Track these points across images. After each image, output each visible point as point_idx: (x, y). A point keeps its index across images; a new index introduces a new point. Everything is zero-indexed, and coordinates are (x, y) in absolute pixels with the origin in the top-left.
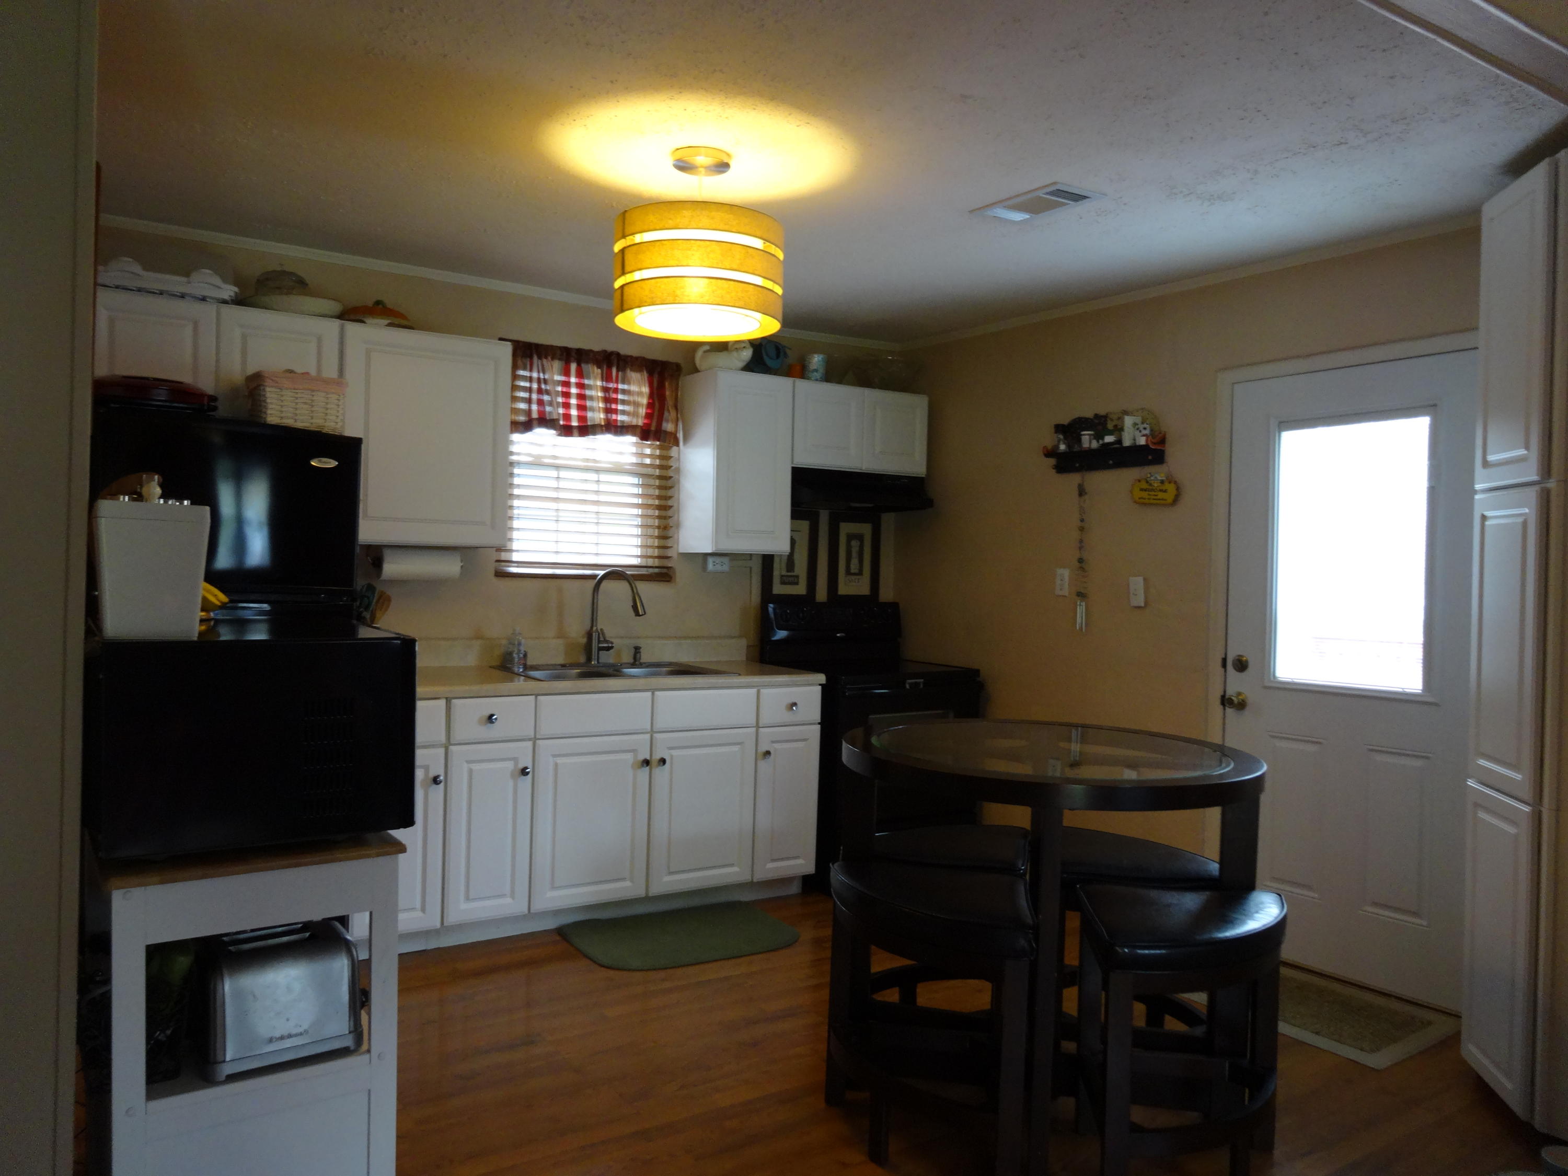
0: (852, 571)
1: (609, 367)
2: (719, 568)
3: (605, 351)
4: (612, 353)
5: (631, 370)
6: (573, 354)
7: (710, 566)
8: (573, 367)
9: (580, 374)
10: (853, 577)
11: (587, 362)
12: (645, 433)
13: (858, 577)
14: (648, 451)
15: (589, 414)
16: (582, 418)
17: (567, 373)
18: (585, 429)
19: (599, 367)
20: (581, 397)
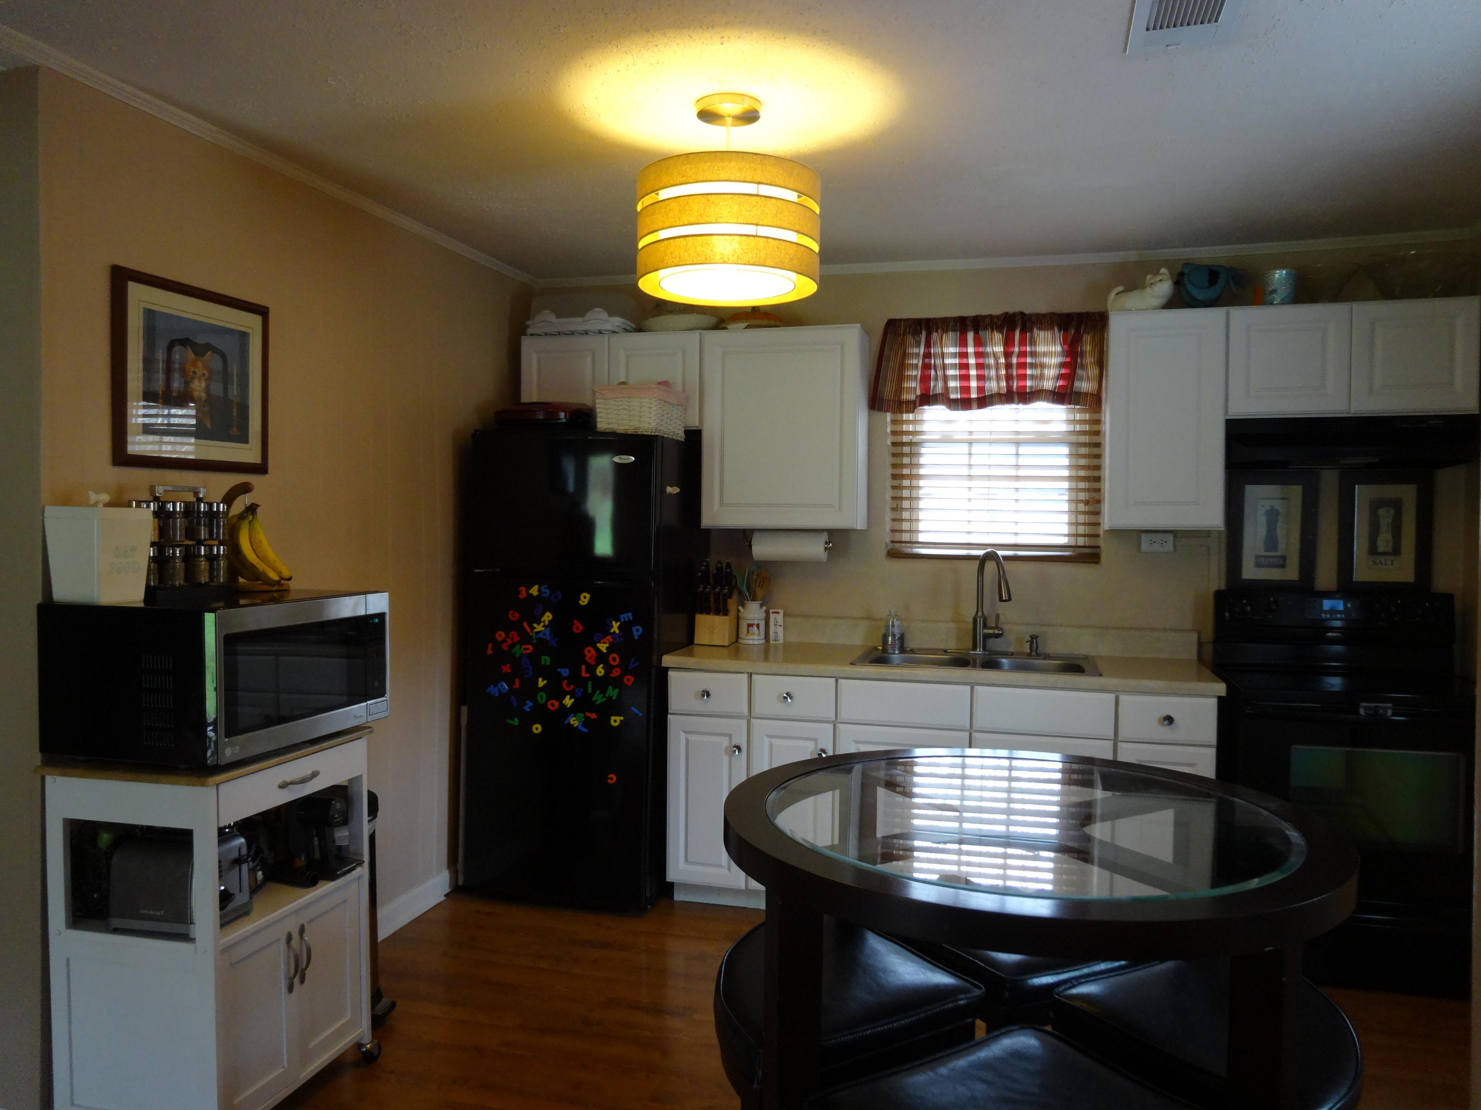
0: (1381, 549)
1: (1012, 329)
2: (1156, 548)
3: (1007, 313)
4: (1014, 315)
5: (1040, 329)
6: (968, 322)
7: (1144, 547)
8: (970, 336)
9: (978, 343)
10: (1382, 559)
11: (986, 329)
12: (1059, 396)
13: (1392, 558)
14: (1078, 417)
15: (987, 385)
16: (980, 389)
17: (963, 343)
18: (984, 401)
19: (1001, 332)
20: (979, 366)
